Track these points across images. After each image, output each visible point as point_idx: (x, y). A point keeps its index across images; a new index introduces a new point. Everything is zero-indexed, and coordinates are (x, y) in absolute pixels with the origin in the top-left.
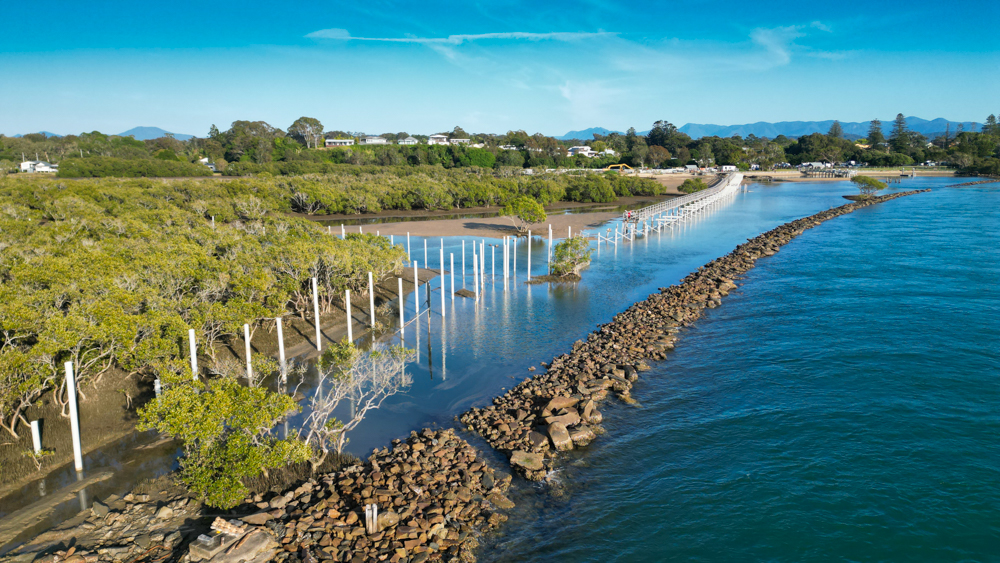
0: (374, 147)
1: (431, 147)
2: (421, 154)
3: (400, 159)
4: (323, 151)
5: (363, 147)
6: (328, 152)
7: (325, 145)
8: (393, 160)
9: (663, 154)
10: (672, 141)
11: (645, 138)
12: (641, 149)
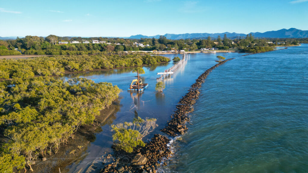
0: (75, 44)
1: (93, 44)
7: (58, 44)
9: (164, 46)
10: (166, 42)
11: (158, 41)
12: (158, 45)
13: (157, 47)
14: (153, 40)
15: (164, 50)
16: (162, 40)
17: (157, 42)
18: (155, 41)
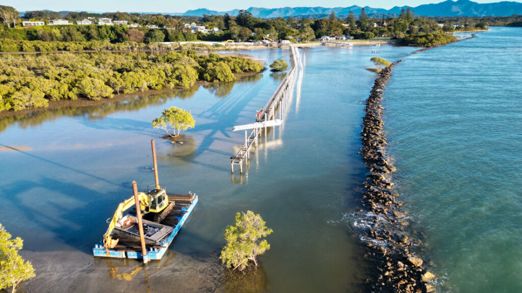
0: (59, 27)
1: (100, 27)
2: (94, 33)
3: (78, 36)
4: (21, 30)
5: (52, 27)
6: (25, 30)
7: (22, 26)
8: (73, 37)
9: (248, 32)
10: (250, 23)
11: (235, 21)
12: (236, 29)
13: (234, 34)
14: (227, 19)
15: (248, 41)
16: (243, 20)
17: (234, 23)
18: (229, 21)
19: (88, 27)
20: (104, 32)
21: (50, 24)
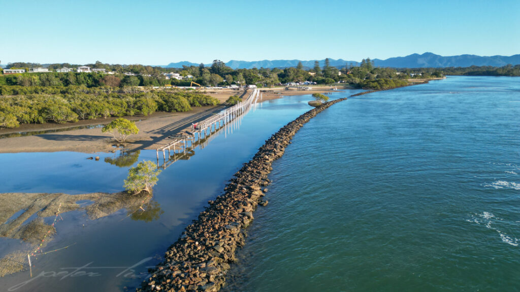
0: (39, 74)
1: (79, 74)
2: (72, 79)
4: (1, 77)
5: (32, 74)
8: (51, 82)
9: (219, 79)
11: (209, 69)
12: (208, 76)
13: (205, 80)
14: (201, 67)
15: (218, 86)
16: (217, 69)
19: (67, 74)
20: (83, 78)
21: (30, 72)
